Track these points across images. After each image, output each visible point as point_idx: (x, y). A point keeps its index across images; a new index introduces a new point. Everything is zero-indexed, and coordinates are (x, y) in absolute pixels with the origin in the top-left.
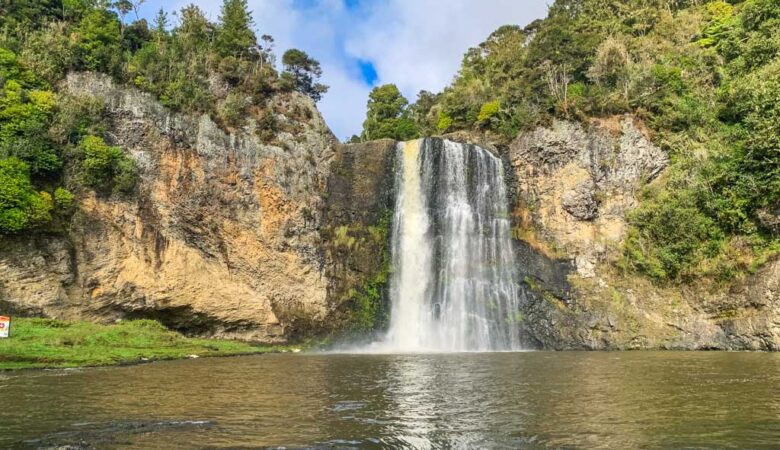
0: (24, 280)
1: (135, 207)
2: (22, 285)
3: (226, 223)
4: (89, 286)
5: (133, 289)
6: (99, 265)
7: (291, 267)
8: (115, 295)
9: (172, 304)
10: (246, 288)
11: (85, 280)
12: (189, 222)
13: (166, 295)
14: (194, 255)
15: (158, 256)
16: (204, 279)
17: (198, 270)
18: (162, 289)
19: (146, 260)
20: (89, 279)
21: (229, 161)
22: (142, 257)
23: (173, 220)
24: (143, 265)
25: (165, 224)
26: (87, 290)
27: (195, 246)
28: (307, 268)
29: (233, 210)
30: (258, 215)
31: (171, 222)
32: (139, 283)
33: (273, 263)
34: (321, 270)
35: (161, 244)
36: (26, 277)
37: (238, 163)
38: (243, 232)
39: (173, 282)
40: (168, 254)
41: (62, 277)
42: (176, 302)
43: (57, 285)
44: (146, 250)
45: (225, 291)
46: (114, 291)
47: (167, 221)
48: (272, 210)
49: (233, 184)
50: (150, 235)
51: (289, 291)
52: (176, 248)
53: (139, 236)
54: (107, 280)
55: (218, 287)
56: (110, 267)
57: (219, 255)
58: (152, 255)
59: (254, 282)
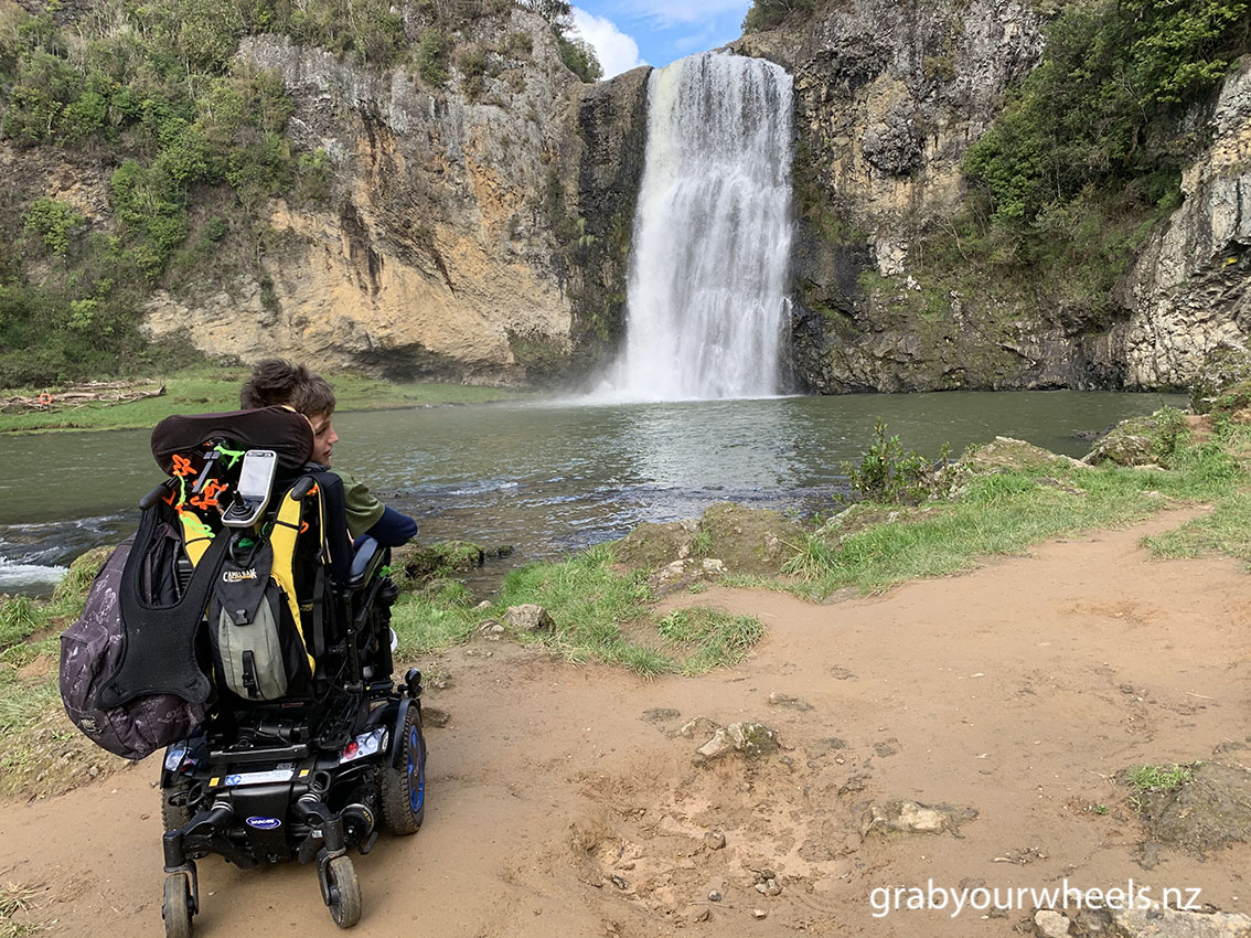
0: (211, 324)
1: (335, 218)
2: (210, 330)
3: (439, 228)
4: (297, 325)
5: (352, 325)
6: (304, 298)
7: (527, 284)
8: (332, 333)
9: (397, 342)
10: (477, 316)
11: (290, 318)
12: (396, 231)
13: (389, 331)
14: (412, 276)
15: (374, 282)
16: (428, 308)
17: (421, 296)
18: (383, 324)
19: (361, 287)
20: (295, 316)
21: (431, 138)
22: (355, 283)
23: (380, 230)
24: (359, 293)
25: (373, 237)
26: (296, 330)
27: (411, 264)
28: (545, 285)
29: (444, 208)
30: (476, 215)
31: (379, 234)
32: (357, 317)
33: (503, 281)
34: (561, 287)
35: (374, 264)
36: (212, 321)
37: (442, 139)
38: (461, 240)
39: (394, 314)
40: (385, 276)
41: (259, 317)
42: (401, 340)
43: (253, 327)
44: (358, 273)
45: (455, 321)
46: (329, 329)
47: (374, 231)
48: (491, 202)
49: (440, 172)
50: (361, 253)
51: (530, 320)
52: (391, 269)
53: (348, 256)
54: (317, 316)
55: (446, 318)
56: (318, 300)
57: (439, 274)
58: (367, 279)
59: (484, 309)
